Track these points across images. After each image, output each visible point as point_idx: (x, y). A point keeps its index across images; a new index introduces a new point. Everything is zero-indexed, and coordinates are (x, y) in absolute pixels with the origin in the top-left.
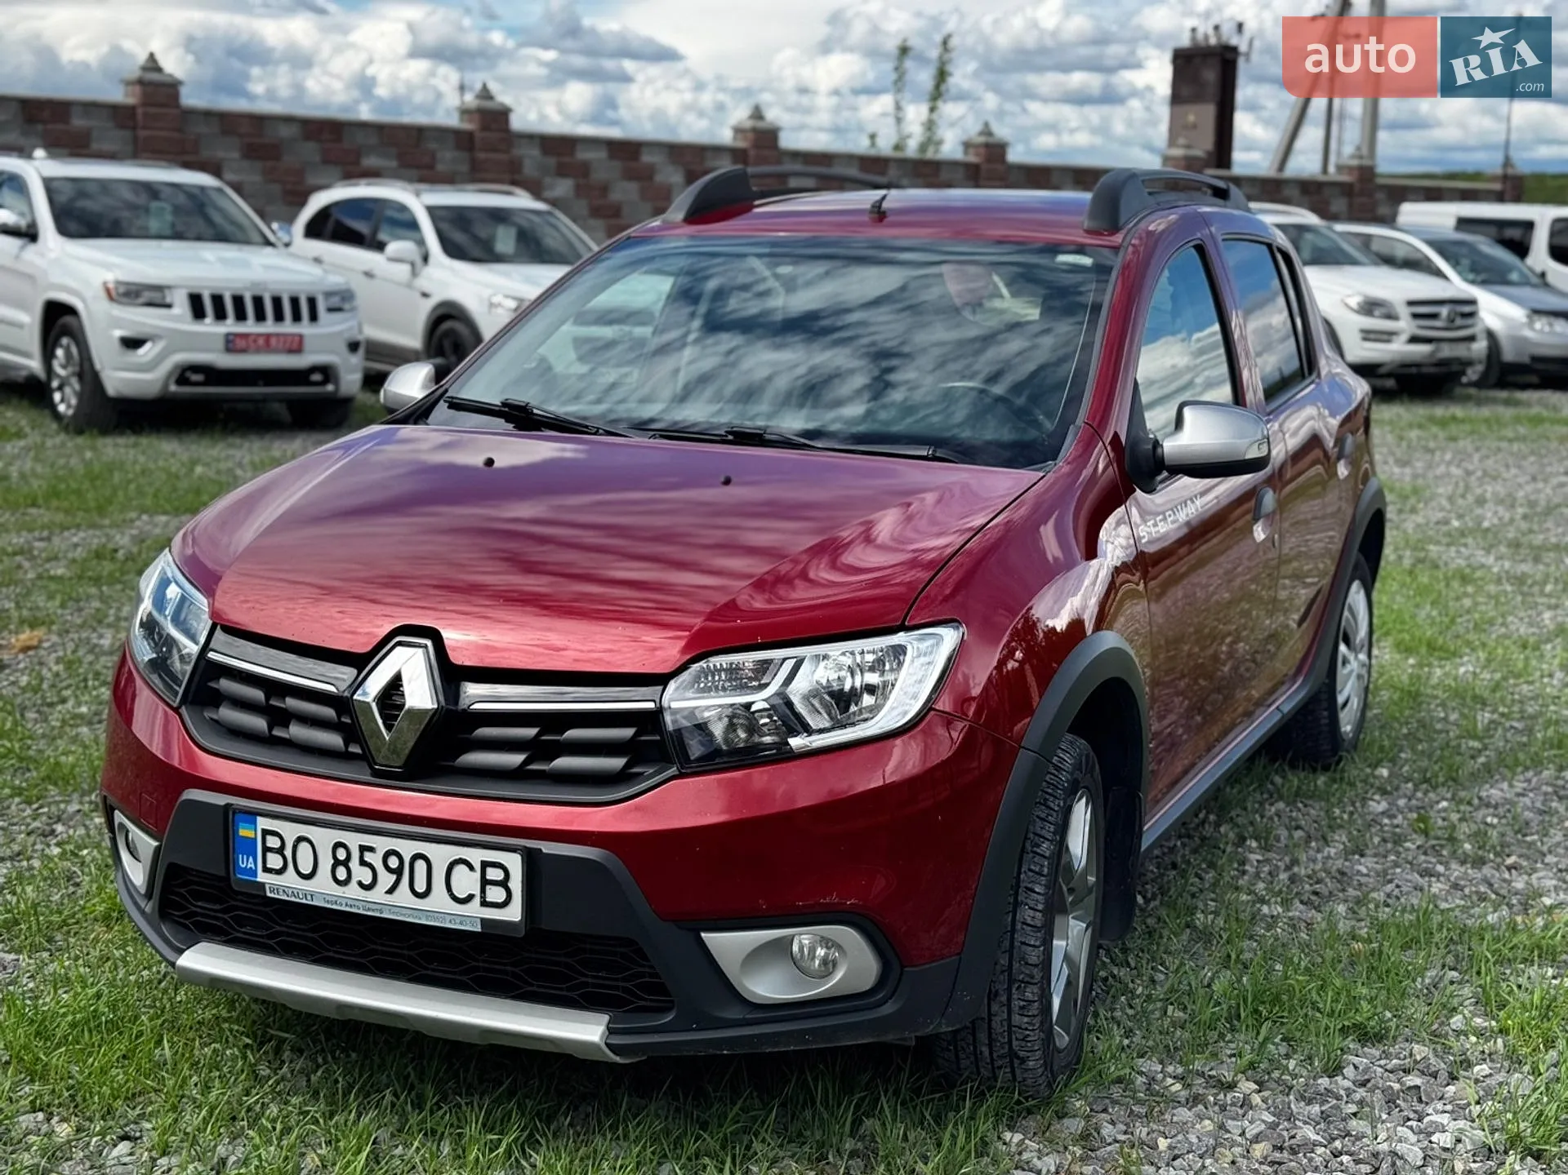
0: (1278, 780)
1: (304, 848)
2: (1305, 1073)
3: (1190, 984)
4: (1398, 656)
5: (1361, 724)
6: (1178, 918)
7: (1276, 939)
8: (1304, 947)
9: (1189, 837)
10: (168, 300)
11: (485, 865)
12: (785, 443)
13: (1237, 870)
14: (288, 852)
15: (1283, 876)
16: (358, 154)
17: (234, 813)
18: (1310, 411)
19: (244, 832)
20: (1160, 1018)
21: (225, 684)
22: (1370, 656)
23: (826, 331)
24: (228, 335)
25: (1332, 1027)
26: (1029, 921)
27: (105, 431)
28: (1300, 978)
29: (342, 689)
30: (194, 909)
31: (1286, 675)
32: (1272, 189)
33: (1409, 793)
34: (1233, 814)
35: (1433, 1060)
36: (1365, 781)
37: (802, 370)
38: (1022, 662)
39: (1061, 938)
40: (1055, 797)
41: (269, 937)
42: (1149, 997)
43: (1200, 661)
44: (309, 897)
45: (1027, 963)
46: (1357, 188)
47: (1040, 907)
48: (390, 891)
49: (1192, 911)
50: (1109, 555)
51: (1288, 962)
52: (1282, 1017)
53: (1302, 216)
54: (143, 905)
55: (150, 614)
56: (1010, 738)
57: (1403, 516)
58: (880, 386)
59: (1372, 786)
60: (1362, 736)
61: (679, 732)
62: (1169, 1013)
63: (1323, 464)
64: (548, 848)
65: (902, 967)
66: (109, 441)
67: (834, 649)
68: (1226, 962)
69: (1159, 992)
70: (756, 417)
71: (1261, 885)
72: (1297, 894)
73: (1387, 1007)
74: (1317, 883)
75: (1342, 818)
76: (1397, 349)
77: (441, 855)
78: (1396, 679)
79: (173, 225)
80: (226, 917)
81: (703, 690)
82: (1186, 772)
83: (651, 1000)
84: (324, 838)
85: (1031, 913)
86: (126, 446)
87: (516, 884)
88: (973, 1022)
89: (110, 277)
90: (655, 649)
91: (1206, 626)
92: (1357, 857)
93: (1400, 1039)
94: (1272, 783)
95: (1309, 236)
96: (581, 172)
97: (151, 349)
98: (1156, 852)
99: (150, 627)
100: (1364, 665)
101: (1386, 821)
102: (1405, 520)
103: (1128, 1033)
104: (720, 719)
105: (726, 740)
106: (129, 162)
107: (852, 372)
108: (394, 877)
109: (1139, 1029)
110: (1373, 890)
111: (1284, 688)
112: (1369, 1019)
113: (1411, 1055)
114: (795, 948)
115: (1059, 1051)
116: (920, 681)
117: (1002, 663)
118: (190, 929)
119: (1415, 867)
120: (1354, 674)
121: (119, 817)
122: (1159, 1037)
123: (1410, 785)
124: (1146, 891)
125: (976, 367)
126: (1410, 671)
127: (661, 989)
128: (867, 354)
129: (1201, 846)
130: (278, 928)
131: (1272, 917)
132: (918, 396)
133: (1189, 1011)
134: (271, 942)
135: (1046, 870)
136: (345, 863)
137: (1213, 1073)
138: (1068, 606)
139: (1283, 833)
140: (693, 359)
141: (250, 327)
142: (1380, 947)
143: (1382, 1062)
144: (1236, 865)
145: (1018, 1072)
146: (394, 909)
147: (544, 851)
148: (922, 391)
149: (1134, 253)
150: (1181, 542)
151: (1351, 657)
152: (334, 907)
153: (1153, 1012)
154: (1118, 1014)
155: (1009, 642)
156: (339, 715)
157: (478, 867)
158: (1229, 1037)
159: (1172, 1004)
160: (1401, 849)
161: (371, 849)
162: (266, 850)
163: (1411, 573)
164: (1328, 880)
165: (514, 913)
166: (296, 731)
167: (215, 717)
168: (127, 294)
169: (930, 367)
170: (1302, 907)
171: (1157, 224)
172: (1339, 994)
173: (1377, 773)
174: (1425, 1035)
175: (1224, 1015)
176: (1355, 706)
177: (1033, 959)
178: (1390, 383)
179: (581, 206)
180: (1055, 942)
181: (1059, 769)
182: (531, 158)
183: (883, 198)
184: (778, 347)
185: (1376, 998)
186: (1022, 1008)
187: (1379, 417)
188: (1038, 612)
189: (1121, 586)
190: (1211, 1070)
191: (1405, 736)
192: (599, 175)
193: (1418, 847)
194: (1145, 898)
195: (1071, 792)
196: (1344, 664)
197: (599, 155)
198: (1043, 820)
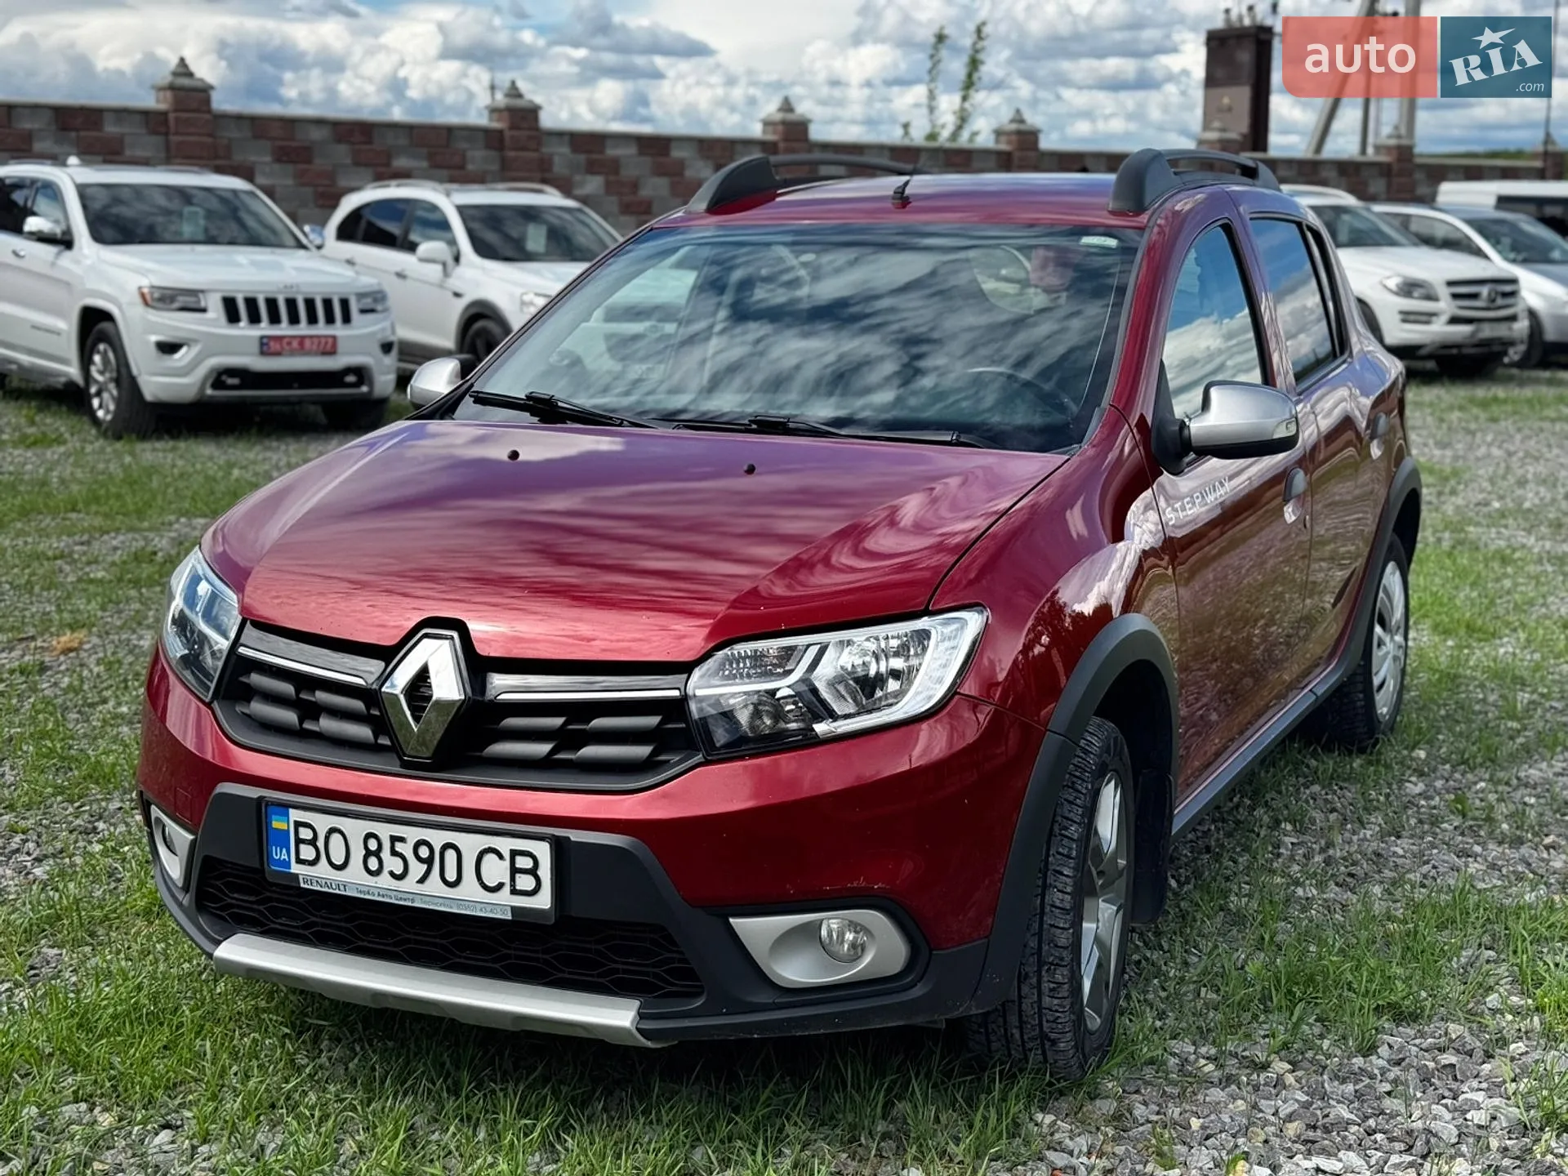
0: (1313, 763)
1: (336, 839)
2: (1339, 1053)
3: (1223, 967)
4: (1437, 639)
5: (1398, 706)
6: (1212, 901)
7: (1311, 921)
8: (1339, 928)
9: (1224, 821)
10: (203, 304)
11: (514, 853)
12: (813, 432)
13: (1272, 853)
14: (321, 844)
15: (1318, 858)
16: (389, 154)
17: (267, 805)
18: (1343, 392)
19: (277, 824)
20: (1193, 1000)
21: (256, 679)
22: (1406, 638)
23: (856, 318)
24: (262, 338)
25: (1367, 1006)
26: (1058, 903)
27: (144, 436)
28: (1335, 959)
29: (370, 682)
30: (229, 901)
31: (1320, 658)
32: (1309, 171)
33: (1446, 775)
34: (1268, 797)
35: (1468, 1039)
36: (1402, 763)
37: (831, 358)
38: (1048, 647)
39: (1091, 921)
40: (1083, 780)
41: (305, 927)
42: (1182, 979)
43: (1233, 644)
44: (342, 888)
45: (1056, 946)
46: (1395, 167)
47: (1069, 889)
48: (422, 881)
49: (1225, 894)
50: (1137, 538)
51: (1321, 942)
52: (1316, 998)
53: (1340, 197)
54: (180, 898)
55: (182, 611)
56: (1038, 722)
57: (1443, 498)
58: (910, 372)
59: (1409, 768)
60: (1398, 719)
61: (704, 721)
62: (1203, 994)
63: (1355, 447)
64: (576, 836)
65: (931, 951)
66: (147, 445)
67: (858, 635)
68: (1260, 945)
69: (1192, 974)
70: (785, 406)
71: (1296, 868)
72: (1332, 875)
73: (1422, 986)
74: (1352, 865)
75: (1378, 801)
76: (1438, 330)
77: (470, 844)
78: (1434, 661)
79: (206, 230)
80: (261, 908)
81: (728, 678)
82: (1218, 755)
83: (682, 986)
84: (356, 829)
85: (1060, 895)
86: (164, 451)
87: (545, 872)
88: (1003, 1005)
89: (145, 282)
90: (684, 637)
91: (1238, 609)
92: (1393, 838)
93: (1435, 1018)
94: (1308, 766)
95: (1346, 217)
96: (610, 168)
97: (187, 353)
98: (1190, 836)
99: (182, 623)
100: (1400, 647)
101: (1423, 802)
102: (1444, 503)
103: (1161, 1016)
104: (746, 706)
105: (752, 727)
106: (164, 167)
107: (882, 359)
108: (425, 866)
109: (1172, 1011)
110: (1409, 871)
111: (1319, 670)
112: (1403, 999)
113: (1446, 1034)
114: (824, 933)
115: (1092, 1033)
116: (945, 666)
117: (1027, 648)
118: (226, 920)
119: (1453, 848)
120: (1390, 656)
121: (155, 812)
122: (1191, 1019)
123: (1447, 767)
124: (1180, 875)
125: (1006, 352)
126: (1448, 653)
127: (689, 974)
128: (896, 341)
129: (1236, 830)
130: (314, 919)
131: (1307, 899)
132: (948, 382)
133: (1222, 993)
134: (306, 933)
135: (1074, 853)
136: (377, 854)
137: (1246, 1053)
138: (1095, 590)
139: (1318, 816)
140: (720, 349)
141: (284, 329)
142: (1415, 927)
143: (1417, 1041)
144: (1270, 849)
145: (1049, 1053)
146: (425, 898)
147: (572, 839)
148: (952, 376)
149: (1159, 233)
150: (1212, 524)
151: (1387, 639)
152: (367, 897)
153: (1185, 994)
154: (1150, 996)
155: (1034, 626)
156: (368, 708)
157: (507, 855)
158: (1262, 1018)
159: (1205, 986)
160: (1438, 830)
161: (402, 840)
162: (299, 841)
163: (1450, 555)
164: (1363, 861)
165: (543, 901)
166: (327, 724)
167: (246, 711)
168: (162, 299)
169: (960, 353)
170: (1337, 889)
171: (1184, 204)
172: (1373, 974)
173: (1414, 755)
174: (1460, 1014)
175: (1259, 996)
176: (1391, 688)
177: (1063, 942)
178: (1431, 365)
179: (612, 203)
180: (1085, 925)
181: (1086, 752)
182: (561, 155)
183: (906, 183)
184: (806, 335)
185: (1411, 978)
186: (1051, 990)
187: (1418, 399)
188: (1064, 596)
189: (1148, 571)
190: (1244, 1050)
191: (1442, 717)
192: (629, 172)
193: (1456, 828)
194: (1178, 881)
195: (1100, 775)
196: (1379, 645)
197: (628, 151)
198: (1070, 802)
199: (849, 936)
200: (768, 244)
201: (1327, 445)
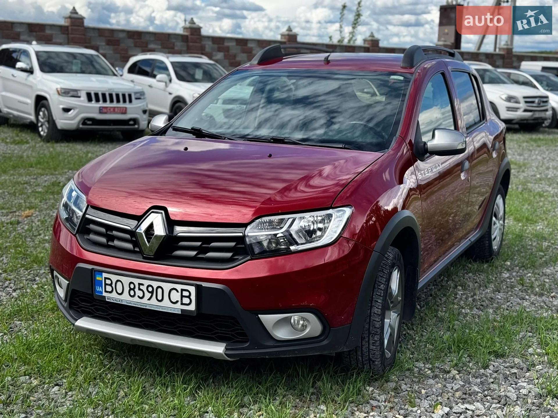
0: (470, 265)
1: (119, 284)
2: (475, 368)
3: (435, 337)
4: (515, 223)
5: (500, 246)
6: (432, 313)
7: (467, 321)
8: (476, 324)
9: (437, 285)
10: (79, 95)
11: (182, 290)
12: (294, 143)
13: (454, 297)
14: (114, 285)
15: (470, 299)
16: (147, 43)
17: (95, 271)
18: (483, 134)
19: (98, 278)
20: (424, 348)
21: (92, 226)
22: (504, 222)
23: (311, 103)
24: (100, 107)
25: (486, 351)
26: (376, 312)
27: (57, 141)
28: (475, 334)
29: (132, 228)
30: (81, 305)
31: (473, 228)
32: (475, 56)
33: (517, 271)
34: (453, 277)
35: (521, 364)
36: (501, 266)
37: (301, 117)
38: (375, 222)
39: (388, 319)
40: (386, 269)
41: (107, 315)
42: (420, 340)
43: (442, 222)
44: (121, 301)
45: (375, 327)
46: (506, 56)
48: (149, 299)
49: (437, 311)
50: (408, 183)
51: (471, 329)
52: (468, 348)
53: (485, 66)
54: (64, 304)
55: (66, 202)
56: (370, 248)
57: (519, 173)
58: (330, 123)
59: (504, 268)
60: (501, 251)
61: (251, 245)
62: (427, 346)
63: (487, 154)
64: (205, 284)
65: (330, 328)
66: (58, 145)
67: (307, 215)
68: (448, 329)
69: (424, 339)
70: (285, 134)
71: (462, 302)
72: (475, 305)
73: (506, 345)
74: (482, 302)
75: (492, 279)
76: (520, 114)
77: (167, 286)
78: (514, 231)
79: (81, 68)
80: (92, 308)
81: (260, 229)
82: (435, 261)
83: (241, 338)
84: (126, 280)
85: (377, 309)
86: (64, 147)
87: (193, 297)
88: (356, 348)
89: (59, 87)
90: (245, 215)
91: (444, 210)
92: (497, 293)
93: (510, 356)
94: (468, 267)
95: (488, 73)
96: (226, 50)
97: (73, 112)
98: (425, 290)
99: (66, 206)
100: (502, 225)
101: (508, 280)
102: (520, 175)
103: (413, 353)
104: (266, 240)
105: (268, 246)
106: (66, 46)
107: (320, 118)
108: (151, 294)
109: (416, 352)
110: (502, 304)
111: (473, 232)
112: (499, 349)
113: (513, 362)
114: (292, 321)
115: (387, 359)
116: (337, 227)
117: (367, 221)
118: (80, 312)
119: (518, 297)
120: (498, 228)
121: (55, 273)
122: (423, 355)
123: (518, 268)
124: (421, 304)
125: (364, 116)
126: (519, 228)
127: (245, 335)
128: (325, 112)
129: (441, 289)
130: (111, 312)
131: (466, 313)
132: (343, 127)
133: (434, 346)
134: (108, 317)
135: (382, 294)
136: (134, 289)
137: (442, 367)
138: (392, 202)
139: (471, 284)
140: (261, 114)
141: (108, 104)
142: (504, 324)
143: (503, 364)
144: (453, 295)
145: (372, 366)
146: (150, 306)
147: (203, 285)
148: (345, 124)
149: (418, 75)
150: (435, 179)
151: (497, 222)
152: (130, 305)
153: (421, 346)
154: (409, 346)
155: (370, 214)
156: (131, 237)
157: (180, 291)
158: (448, 355)
159: (428, 343)
160: (513, 290)
161: (142, 285)
162: (106, 284)
163: (521, 193)
164: (486, 301)
165: (192, 307)
166: (117, 243)
167: (88, 238)
168: (64, 93)
169: (348, 116)
170: (477, 310)
171: (428, 65)
172: (488, 340)
173: (506, 263)
174: (519, 355)
175: (447, 347)
176: (498, 240)
177: (377, 326)
178: (517, 126)
179: (226, 62)
180: (386, 320)
181: (387, 259)
182: (208, 45)
183: (329, 56)
184: (293, 109)
185: (502, 342)
186: (373, 343)
187: (512, 138)
188: (381, 204)
189: (411, 196)
190: (441, 366)
191: (516, 250)
192: (233, 51)
193: (520, 290)
194: (420, 306)
195: (392, 267)
196: (494, 224)
197: (233, 44)
198: (381, 276)
199: (301, 322)
200: (280, 76)
201: (477, 153)
